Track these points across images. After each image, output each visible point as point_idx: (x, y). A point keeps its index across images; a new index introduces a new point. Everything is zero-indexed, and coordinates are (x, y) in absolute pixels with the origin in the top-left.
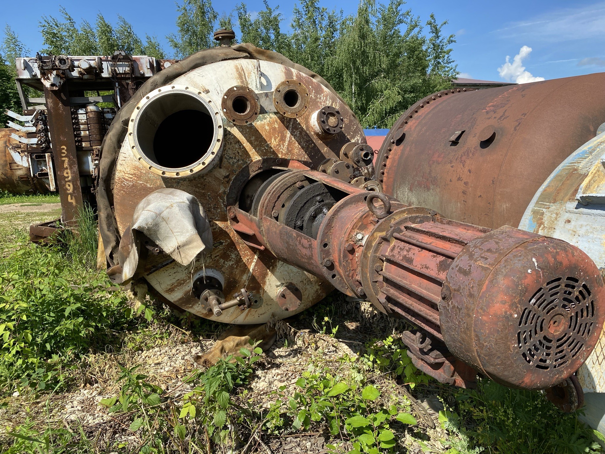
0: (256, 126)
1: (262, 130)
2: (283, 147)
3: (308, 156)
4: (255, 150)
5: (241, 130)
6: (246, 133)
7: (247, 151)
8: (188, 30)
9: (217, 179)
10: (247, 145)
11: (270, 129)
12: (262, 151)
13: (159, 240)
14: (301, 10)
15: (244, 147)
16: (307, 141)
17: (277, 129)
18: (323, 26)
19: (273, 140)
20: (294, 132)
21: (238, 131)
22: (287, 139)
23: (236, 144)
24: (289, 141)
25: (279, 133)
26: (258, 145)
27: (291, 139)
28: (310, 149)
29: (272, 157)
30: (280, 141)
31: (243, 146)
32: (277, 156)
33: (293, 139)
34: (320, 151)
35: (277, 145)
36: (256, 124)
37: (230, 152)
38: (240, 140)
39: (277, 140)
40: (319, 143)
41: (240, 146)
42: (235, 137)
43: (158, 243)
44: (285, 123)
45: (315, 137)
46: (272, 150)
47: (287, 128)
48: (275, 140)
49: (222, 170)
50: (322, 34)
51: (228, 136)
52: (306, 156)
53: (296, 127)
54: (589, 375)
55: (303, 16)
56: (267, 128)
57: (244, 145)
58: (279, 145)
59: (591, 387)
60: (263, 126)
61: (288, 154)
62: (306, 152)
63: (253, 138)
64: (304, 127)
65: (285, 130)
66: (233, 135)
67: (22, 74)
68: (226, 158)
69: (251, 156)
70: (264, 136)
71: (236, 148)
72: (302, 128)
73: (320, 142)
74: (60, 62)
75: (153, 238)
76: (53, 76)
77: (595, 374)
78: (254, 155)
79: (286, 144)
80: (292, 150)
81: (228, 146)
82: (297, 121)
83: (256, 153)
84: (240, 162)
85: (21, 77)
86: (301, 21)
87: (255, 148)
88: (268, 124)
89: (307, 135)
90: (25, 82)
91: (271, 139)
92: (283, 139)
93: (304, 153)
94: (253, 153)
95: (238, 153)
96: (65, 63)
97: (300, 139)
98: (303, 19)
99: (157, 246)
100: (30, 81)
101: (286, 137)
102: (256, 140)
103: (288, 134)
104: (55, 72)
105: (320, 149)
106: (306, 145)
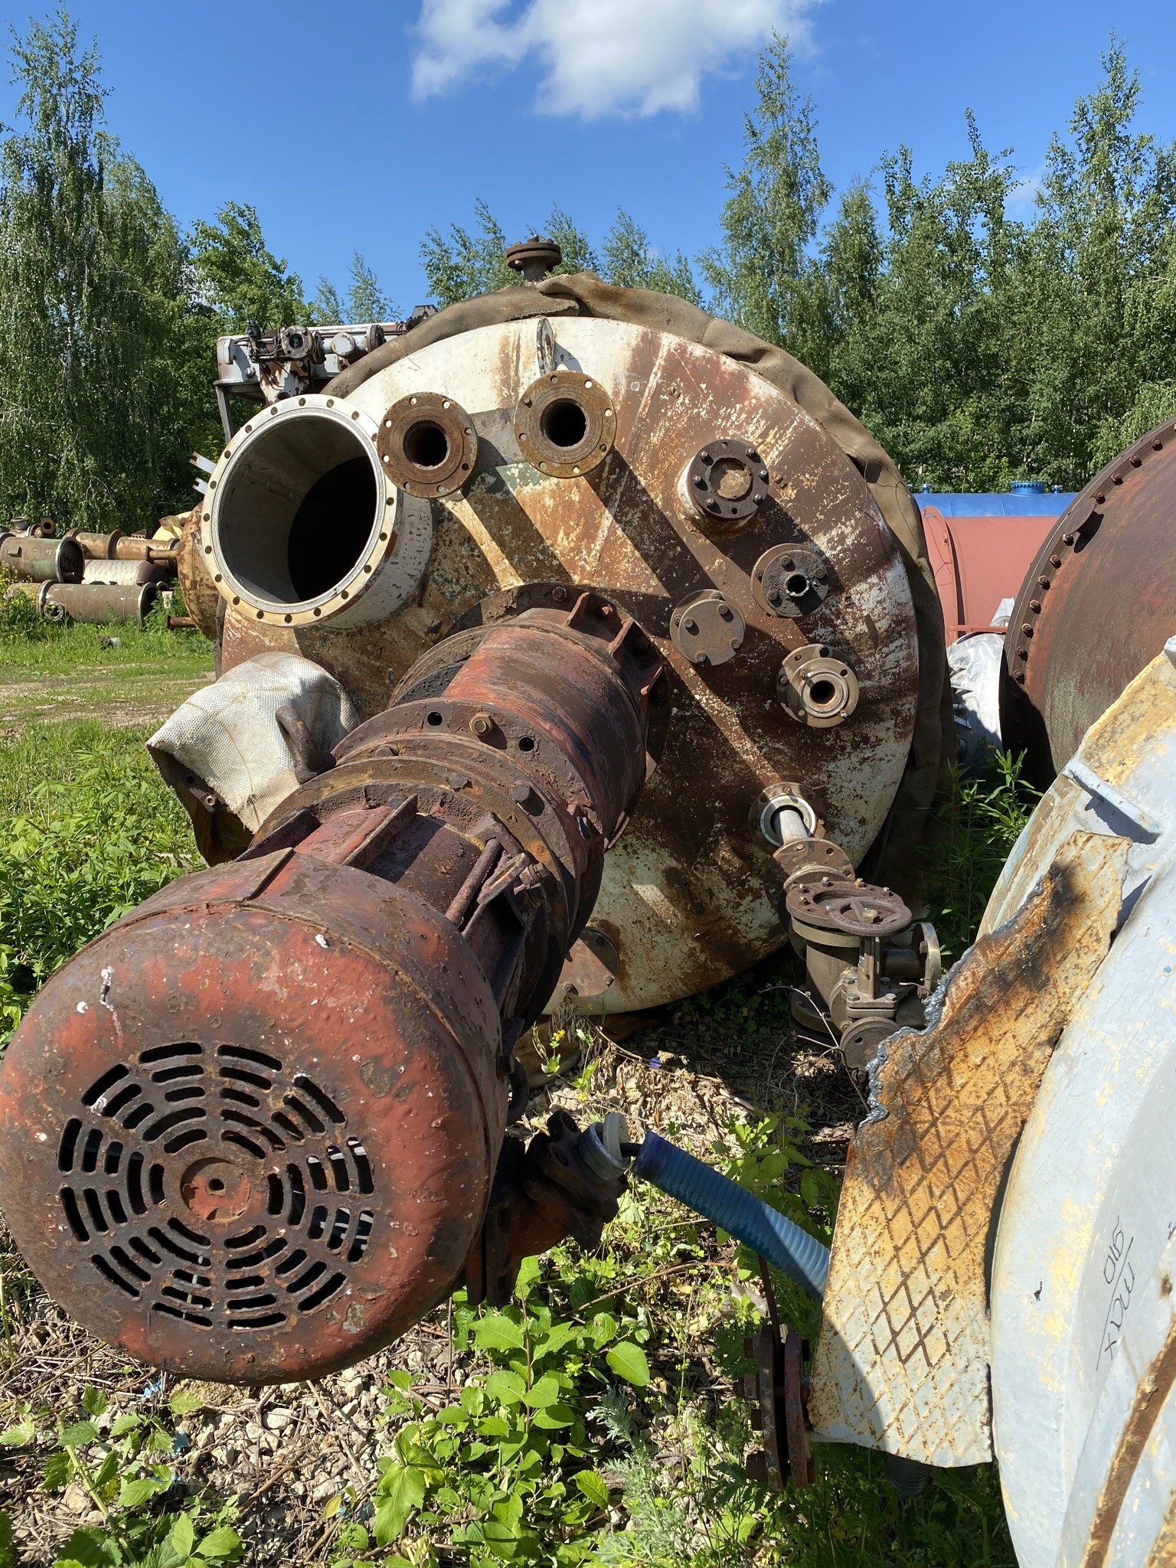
0: (519, 498)
1: (534, 510)
2: (589, 554)
3: (660, 580)
4: (511, 560)
5: (480, 508)
6: (491, 517)
7: (489, 565)
8: (749, 235)
9: (410, 634)
10: (490, 548)
11: (556, 506)
12: (529, 565)
13: (215, 776)
14: (1071, 147)
15: (481, 555)
16: (661, 540)
17: (577, 506)
18: (1137, 190)
19: (561, 534)
20: (626, 514)
21: (471, 511)
22: (602, 533)
23: (461, 544)
24: (607, 540)
25: (579, 517)
26: (518, 548)
27: (612, 531)
28: (667, 562)
29: (553, 580)
30: (580, 539)
31: (480, 551)
32: (569, 578)
33: (620, 532)
34: (699, 569)
35: (572, 549)
36: (519, 492)
37: (447, 565)
38: (473, 534)
39: (573, 536)
40: (699, 544)
41: (472, 550)
42: (462, 527)
43: (212, 783)
44: (603, 488)
45: (689, 527)
46: (555, 563)
47: (607, 502)
48: (567, 535)
49: (423, 612)
50: (1127, 213)
51: (445, 524)
52: (654, 582)
53: (632, 499)
54: (860, 1386)
55: (1076, 166)
56: (549, 502)
57: (483, 548)
58: (577, 550)
59: (864, 1426)
60: (538, 498)
61: (600, 575)
62: (654, 570)
63: (507, 531)
64: (659, 501)
65: (598, 508)
66: (458, 521)
67: (227, 373)
68: (435, 581)
69: (499, 576)
70: (538, 526)
71: (463, 557)
72: (651, 504)
73: (702, 540)
74: (291, 343)
75: (199, 769)
76: (285, 375)
77: (883, 1387)
78: (505, 576)
79: (597, 546)
80: (613, 562)
81: (443, 549)
82: (638, 483)
83: (512, 571)
84: (468, 594)
85: (225, 380)
86: (1069, 181)
87: (510, 557)
88: (553, 491)
89: (664, 522)
90: (235, 391)
91: (556, 532)
92: (589, 533)
93: (649, 572)
94: (504, 570)
95: (467, 568)
96: (300, 344)
97: (641, 534)
98: (1076, 176)
99: (211, 791)
100: (244, 390)
101: (597, 527)
102: (515, 535)
103: (607, 519)
104: (288, 366)
105: (701, 561)
106: (657, 549)
